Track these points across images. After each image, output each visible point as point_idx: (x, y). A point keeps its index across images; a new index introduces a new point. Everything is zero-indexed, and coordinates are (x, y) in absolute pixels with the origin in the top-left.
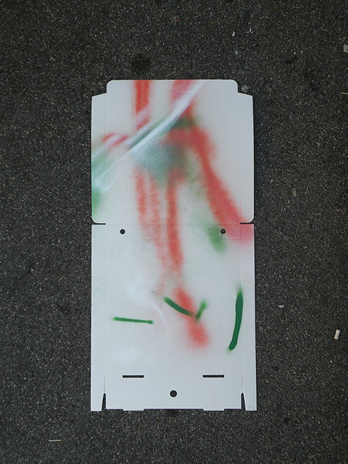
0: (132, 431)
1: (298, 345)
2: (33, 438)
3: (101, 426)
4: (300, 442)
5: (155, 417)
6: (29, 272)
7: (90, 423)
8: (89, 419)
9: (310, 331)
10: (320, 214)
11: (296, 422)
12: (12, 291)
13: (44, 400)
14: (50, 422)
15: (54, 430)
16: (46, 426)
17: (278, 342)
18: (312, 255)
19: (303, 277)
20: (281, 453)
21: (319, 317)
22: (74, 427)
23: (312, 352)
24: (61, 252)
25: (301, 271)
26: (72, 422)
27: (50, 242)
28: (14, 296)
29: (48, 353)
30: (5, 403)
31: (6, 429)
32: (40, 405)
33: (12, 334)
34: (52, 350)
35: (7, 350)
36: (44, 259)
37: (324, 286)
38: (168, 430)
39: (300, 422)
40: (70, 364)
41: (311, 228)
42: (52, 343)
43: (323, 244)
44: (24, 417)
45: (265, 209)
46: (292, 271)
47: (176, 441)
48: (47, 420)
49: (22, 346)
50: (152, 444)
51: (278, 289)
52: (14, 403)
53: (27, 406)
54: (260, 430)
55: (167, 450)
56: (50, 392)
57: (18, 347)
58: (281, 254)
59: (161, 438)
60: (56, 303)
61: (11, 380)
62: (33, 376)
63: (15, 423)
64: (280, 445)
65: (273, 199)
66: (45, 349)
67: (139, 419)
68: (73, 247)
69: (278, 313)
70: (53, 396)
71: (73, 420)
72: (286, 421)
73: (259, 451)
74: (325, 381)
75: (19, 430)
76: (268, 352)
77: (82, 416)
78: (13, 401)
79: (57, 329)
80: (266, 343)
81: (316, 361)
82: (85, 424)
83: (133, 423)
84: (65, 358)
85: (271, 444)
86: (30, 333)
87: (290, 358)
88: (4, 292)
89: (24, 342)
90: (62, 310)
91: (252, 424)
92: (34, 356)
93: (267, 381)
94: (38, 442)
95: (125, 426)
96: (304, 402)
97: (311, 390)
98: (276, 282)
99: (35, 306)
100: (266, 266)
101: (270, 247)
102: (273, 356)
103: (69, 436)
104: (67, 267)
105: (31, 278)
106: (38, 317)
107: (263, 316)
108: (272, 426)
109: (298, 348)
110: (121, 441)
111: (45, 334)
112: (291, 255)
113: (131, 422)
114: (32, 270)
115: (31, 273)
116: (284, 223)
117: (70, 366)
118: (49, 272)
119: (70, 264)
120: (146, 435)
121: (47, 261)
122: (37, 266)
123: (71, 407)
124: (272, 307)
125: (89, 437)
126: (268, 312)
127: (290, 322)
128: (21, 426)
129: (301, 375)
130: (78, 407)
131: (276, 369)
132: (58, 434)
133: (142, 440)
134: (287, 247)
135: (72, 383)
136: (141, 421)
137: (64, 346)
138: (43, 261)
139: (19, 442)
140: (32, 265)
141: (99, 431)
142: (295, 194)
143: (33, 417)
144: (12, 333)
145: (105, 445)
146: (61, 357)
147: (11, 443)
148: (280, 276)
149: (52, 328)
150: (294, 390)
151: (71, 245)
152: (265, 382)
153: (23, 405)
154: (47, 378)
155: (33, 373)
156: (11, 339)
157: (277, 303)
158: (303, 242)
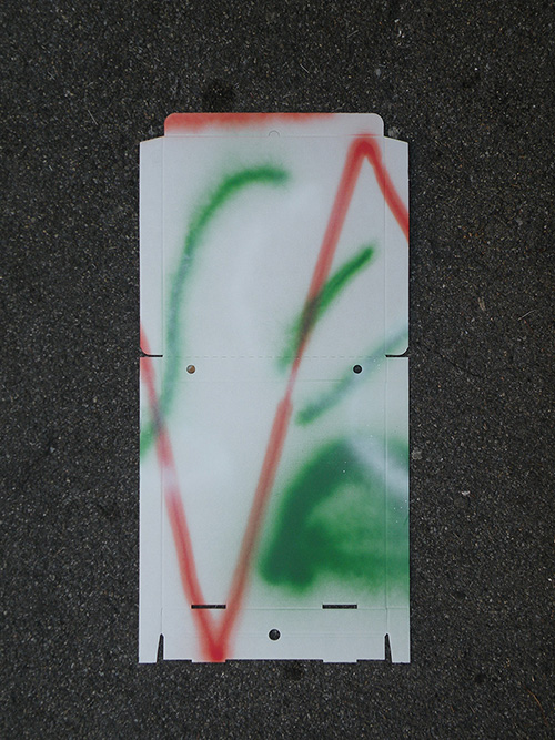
0: (228, 706)
1: (494, 555)
2: (68, 724)
3: (178, 699)
4: (502, 712)
5: (266, 681)
6: (48, 452)
7: (160, 694)
8: (157, 688)
9: (514, 532)
10: (525, 338)
11: (495, 680)
12: (21, 486)
13: (83, 661)
14: (95, 696)
15: (102, 709)
16: (88, 703)
17: (461, 552)
18: (513, 407)
19: (500, 444)
20: (473, 730)
21: (529, 508)
22: (133, 702)
23: (519, 566)
24: (100, 418)
25: (496, 435)
26: (131, 694)
27: (80, 403)
28: (25, 493)
29: (86, 585)
30: (18, 669)
31: (22, 711)
32: (76, 669)
33: (24, 556)
34: (93, 579)
35: (18, 582)
36: (71, 430)
37: (535, 457)
38: (287, 702)
39: (503, 679)
40: (122, 601)
41: (510, 363)
42: (92, 567)
43: (531, 388)
44: (50, 691)
45: (433, 334)
46: (481, 434)
47: (301, 717)
48: (89, 692)
49: (42, 575)
50: (262, 725)
51: (460, 465)
52: (33, 669)
53: (54, 672)
54: (437, 695)
55: (286, 734)
56: (91, 647)
57: (35, 577)
58: (462, 407)
59: (276, 714)
60: (95, 502)
61: (27, 630)
62: (62, 623)
63: (36, 699)
64: (470, 718)
65: (447, 317)
66: (80, 578)
67: (239, 686)
68: (119, 409)
69: (460, 504)
70: (96, 654)
71: (132, 692)
72: (479, 679)
73: (437, 729)
74: (541, 612)
75: (43, 712)
76: (446, 568)
77: (145, 684)
78: (32, 665)
79: (99, 544)
80: (441, 553)
81: (526, 580)
82: (151, 697)
83: (230, 691)
84: (114, 591)
85: (456, 716)
86: (53, 552)
87: (482, 576)
88: (8, 487)
89: (45, 568)
90: (105, 513)
91: (424, 687)
92: (63, 591)
93: (447, 616)
94: (76, 730)
95: (216, 697)
96: (508, 648)
97: (517, 627)
98: (455, 454)
99: (60, 509)
100: (439, 428)
101: (445, 396)
102: (454, 574)
103: (126, 718)
104: (110, 443)
105: (52, 462)
106: (66, 527)
107: (436, 509)
108: (456, 688)
109: (495, 559)
110: (212, 721)
111: (79, 554)
112: (479, 408)
113: (227, 691)
114: (52, 450)
115: (51, 455)
116: (466, 356)
117: (123, 605)
118: (80, 451)
119: (114, 438)
120: (252, 710)
121: (77, 433)
122: (61, 441)
123: (126, 670)
124: (451, 495)
125: (160, 718)
126: (444, 503)
127: (482, 518)
128: (46, 704)
129: (502, 604)
130: (138, 671)
131: (461, 595)
132: (107, 715)
133: (246, 718)
134: (472, 394)
135: (127, 632)
136: (243, 688)
137: (111, 572)
138: (70, 434)
139: (45, 730)
140: (52, 442)
141: (175, 707)
142: (482, 307)
143: (65, 689)
144: (25, 554)
145: (185, 729)
146: (108, 591)
147: (32, 733)
148: (462, 444)
149: (89, 543)
150: (491, 628)
151: (115, 406)
152: (443, 617)
153: (48, 670)
154: (86, 625)
155: (61, 618)
156: (23, 563)
157: (459, 488)
158: (498, 385)
